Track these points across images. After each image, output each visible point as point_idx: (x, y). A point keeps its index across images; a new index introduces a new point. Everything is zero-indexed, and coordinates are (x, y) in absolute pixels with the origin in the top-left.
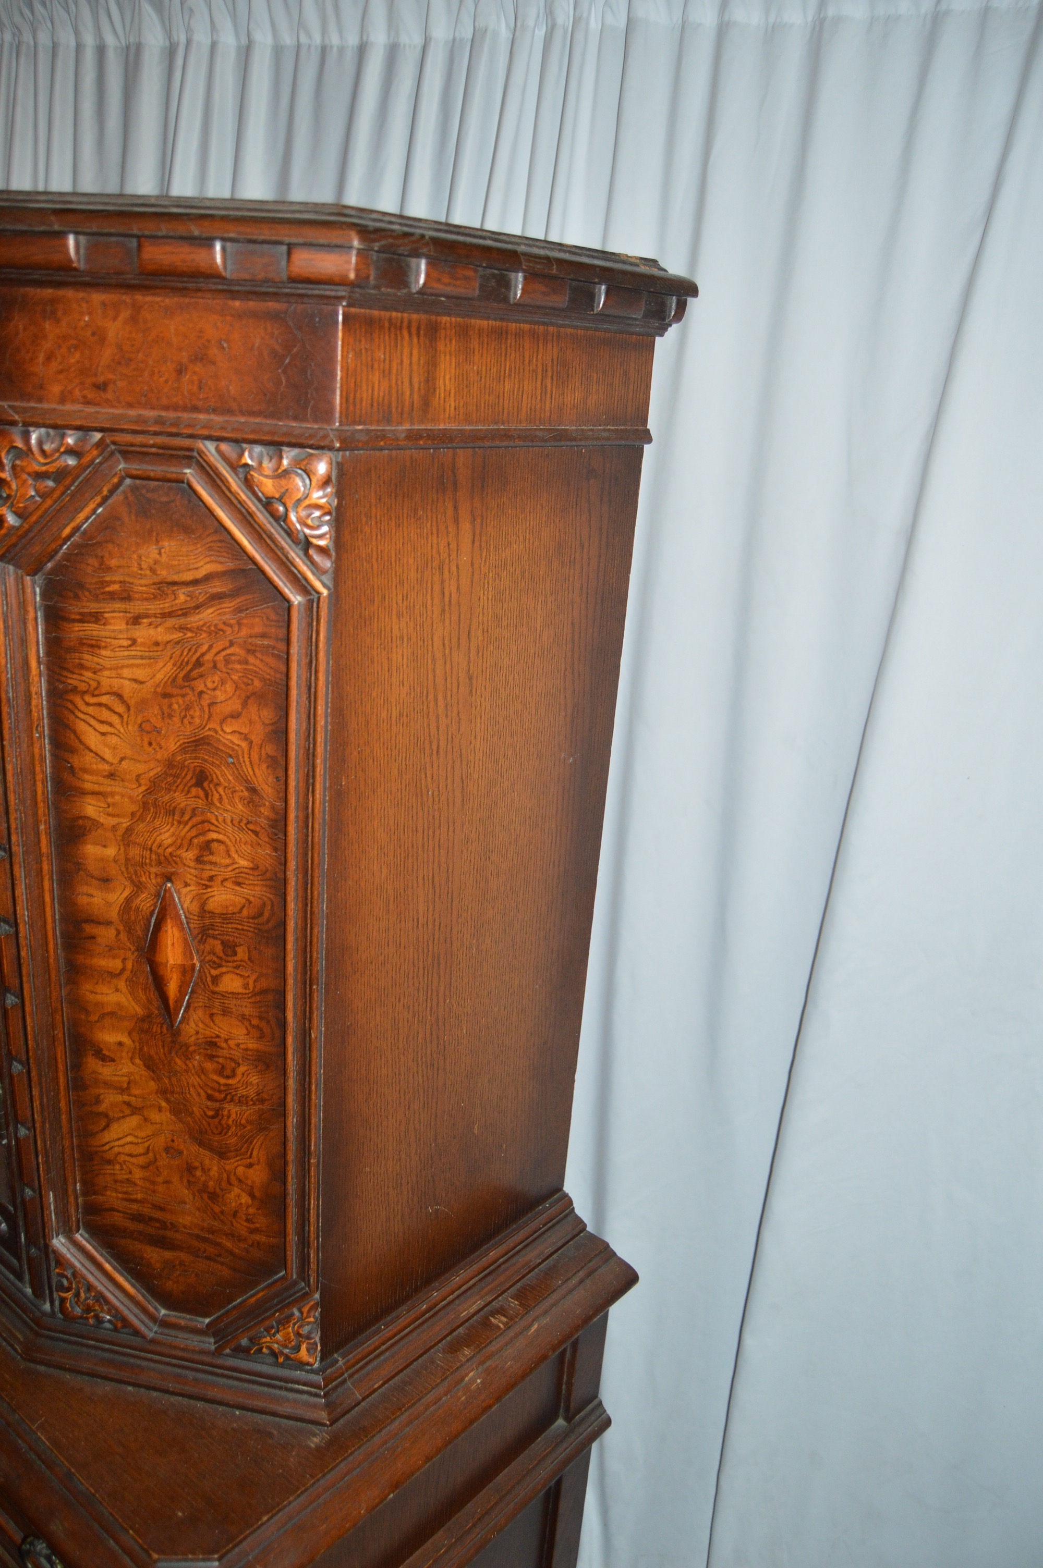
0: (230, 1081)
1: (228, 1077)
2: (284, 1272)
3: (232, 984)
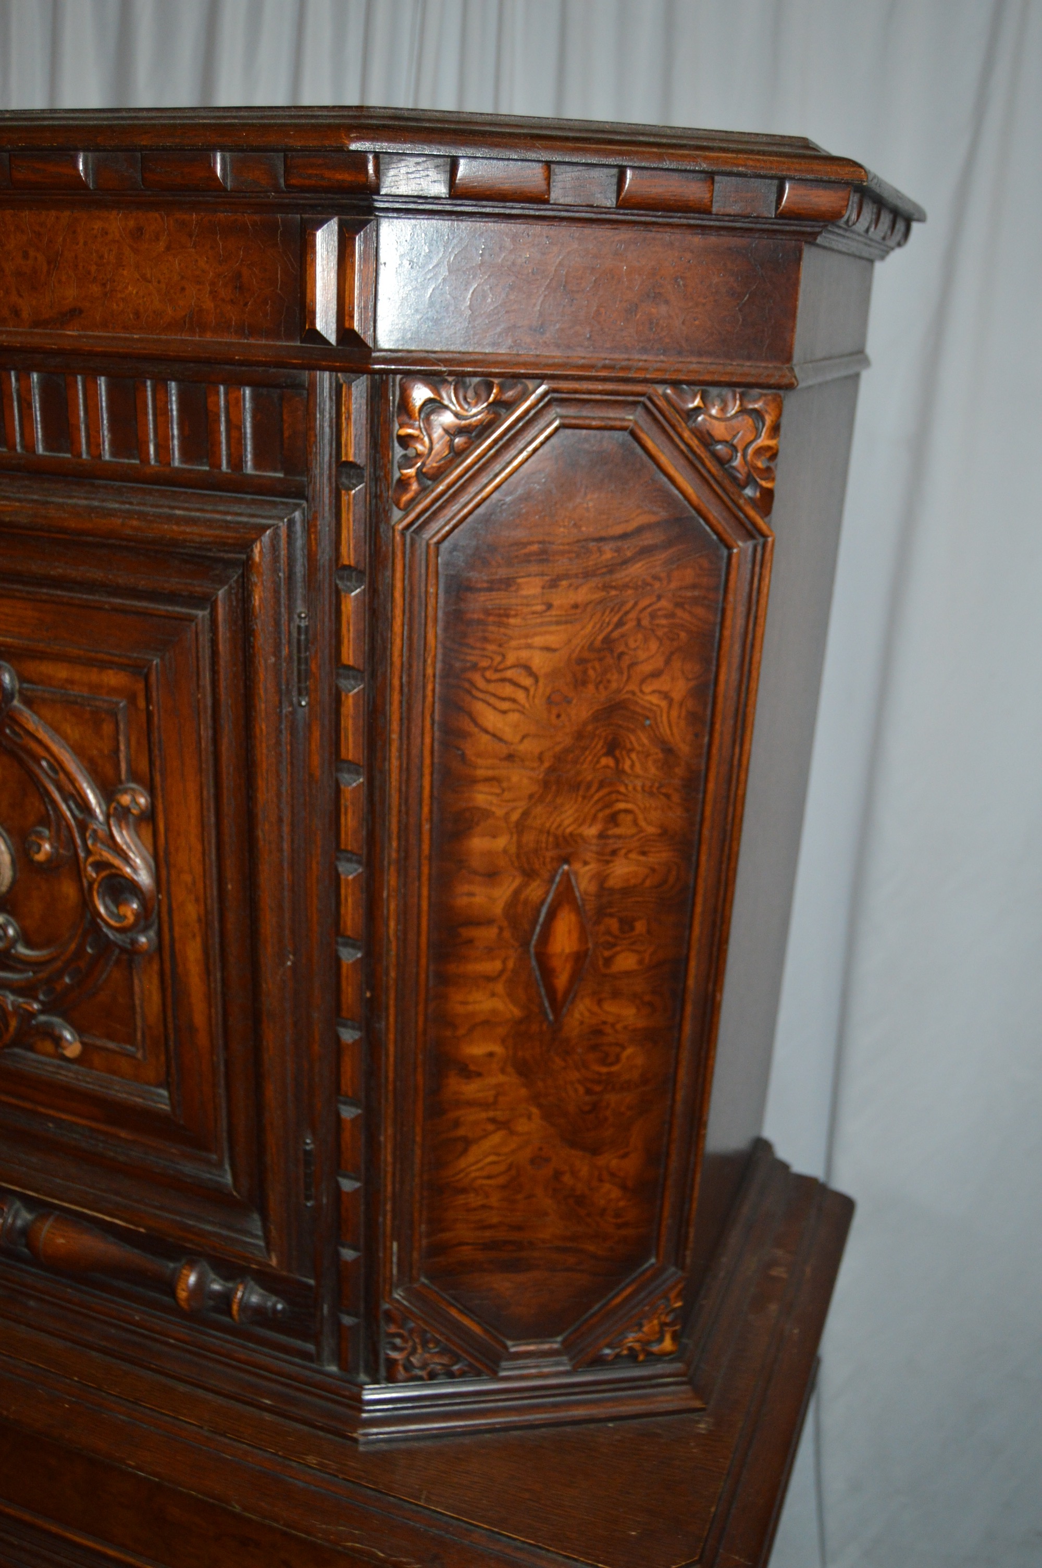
0: (614, 1069)
1: (612, 1064)
2: (653, 1260)
3: (626, 961)
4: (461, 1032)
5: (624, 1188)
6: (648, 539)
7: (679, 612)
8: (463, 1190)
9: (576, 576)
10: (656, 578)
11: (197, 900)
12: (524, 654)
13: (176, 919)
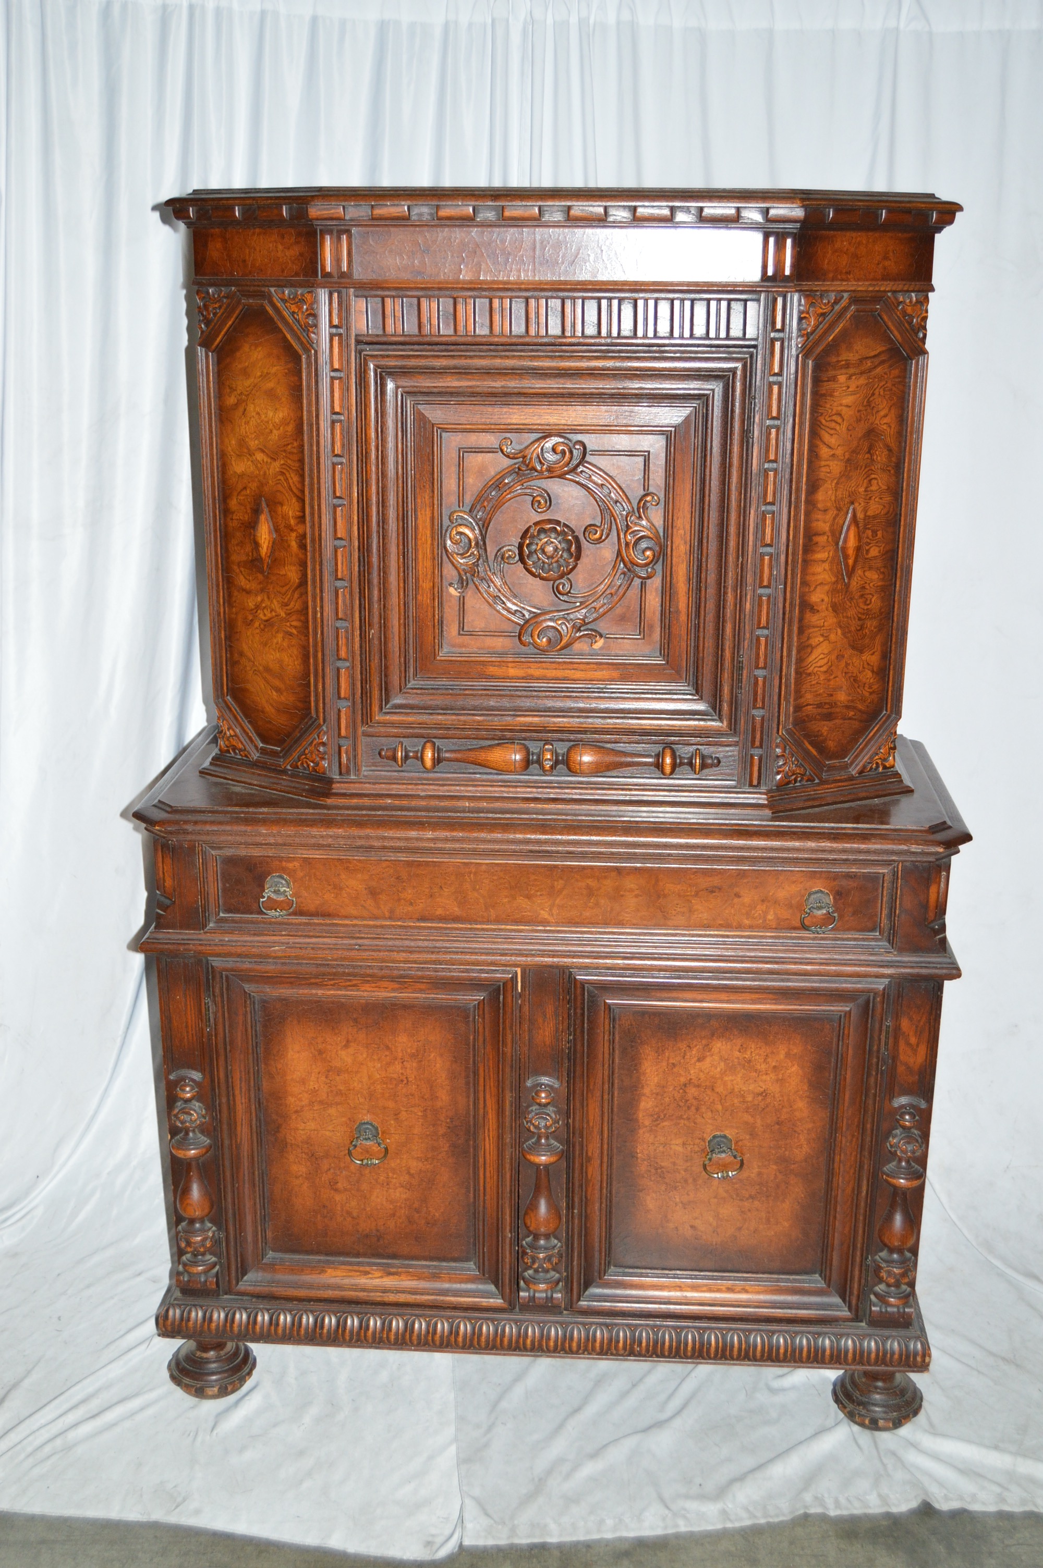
0: (869, 607)
1: (868, 604)
2: (885, 712)
3: (874, 552)
4: (812, 589)
5: (873, 671)
6: (883, 358)
7: (894, 389)
8: (809, 674)
9: (858, 374)
10: (885, 373)
11: (685, 543)
12: (840, 408)
13: (674, 554)
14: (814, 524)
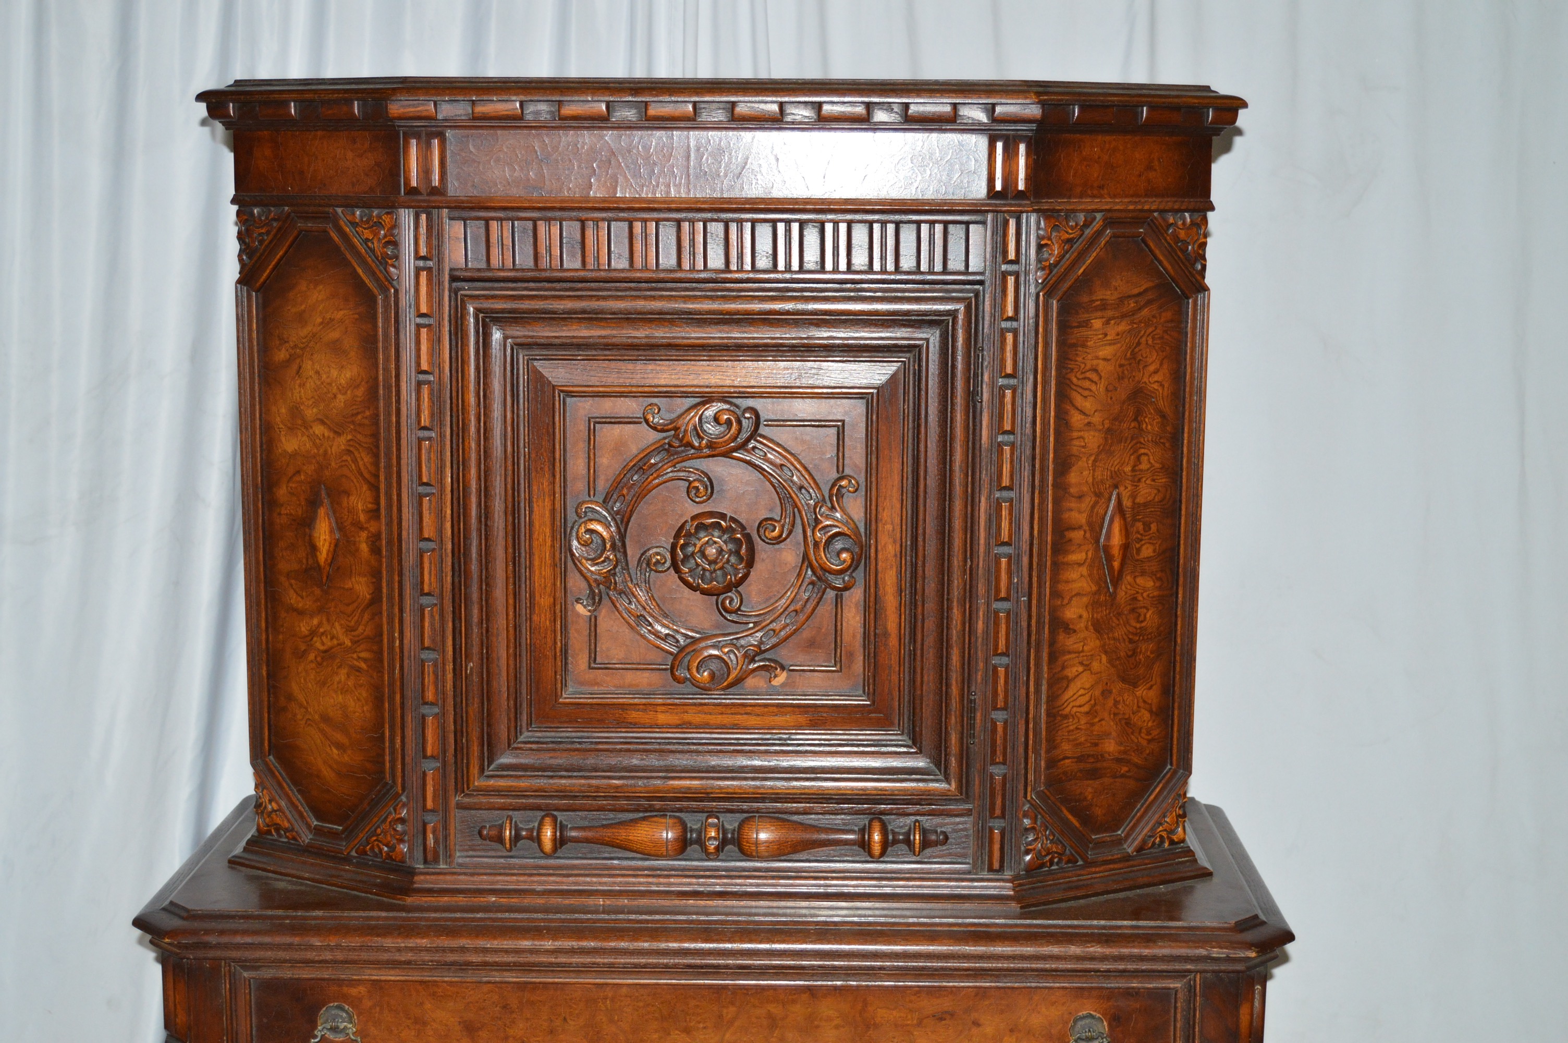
0: (1143, 624)
1: (1142, 622)
2: (1169, 767)
3: (1147, 551)
4: (1066, 601)
5: (1151, 712)
6: (1150, 296)
7: (1166, 337)
8: (1066, 717)
9: (1118, 317)
10: (1154, 317)
11: (895, 542)
12: (1095, 362)
13: (880, 556)
14: (1066, 515)
